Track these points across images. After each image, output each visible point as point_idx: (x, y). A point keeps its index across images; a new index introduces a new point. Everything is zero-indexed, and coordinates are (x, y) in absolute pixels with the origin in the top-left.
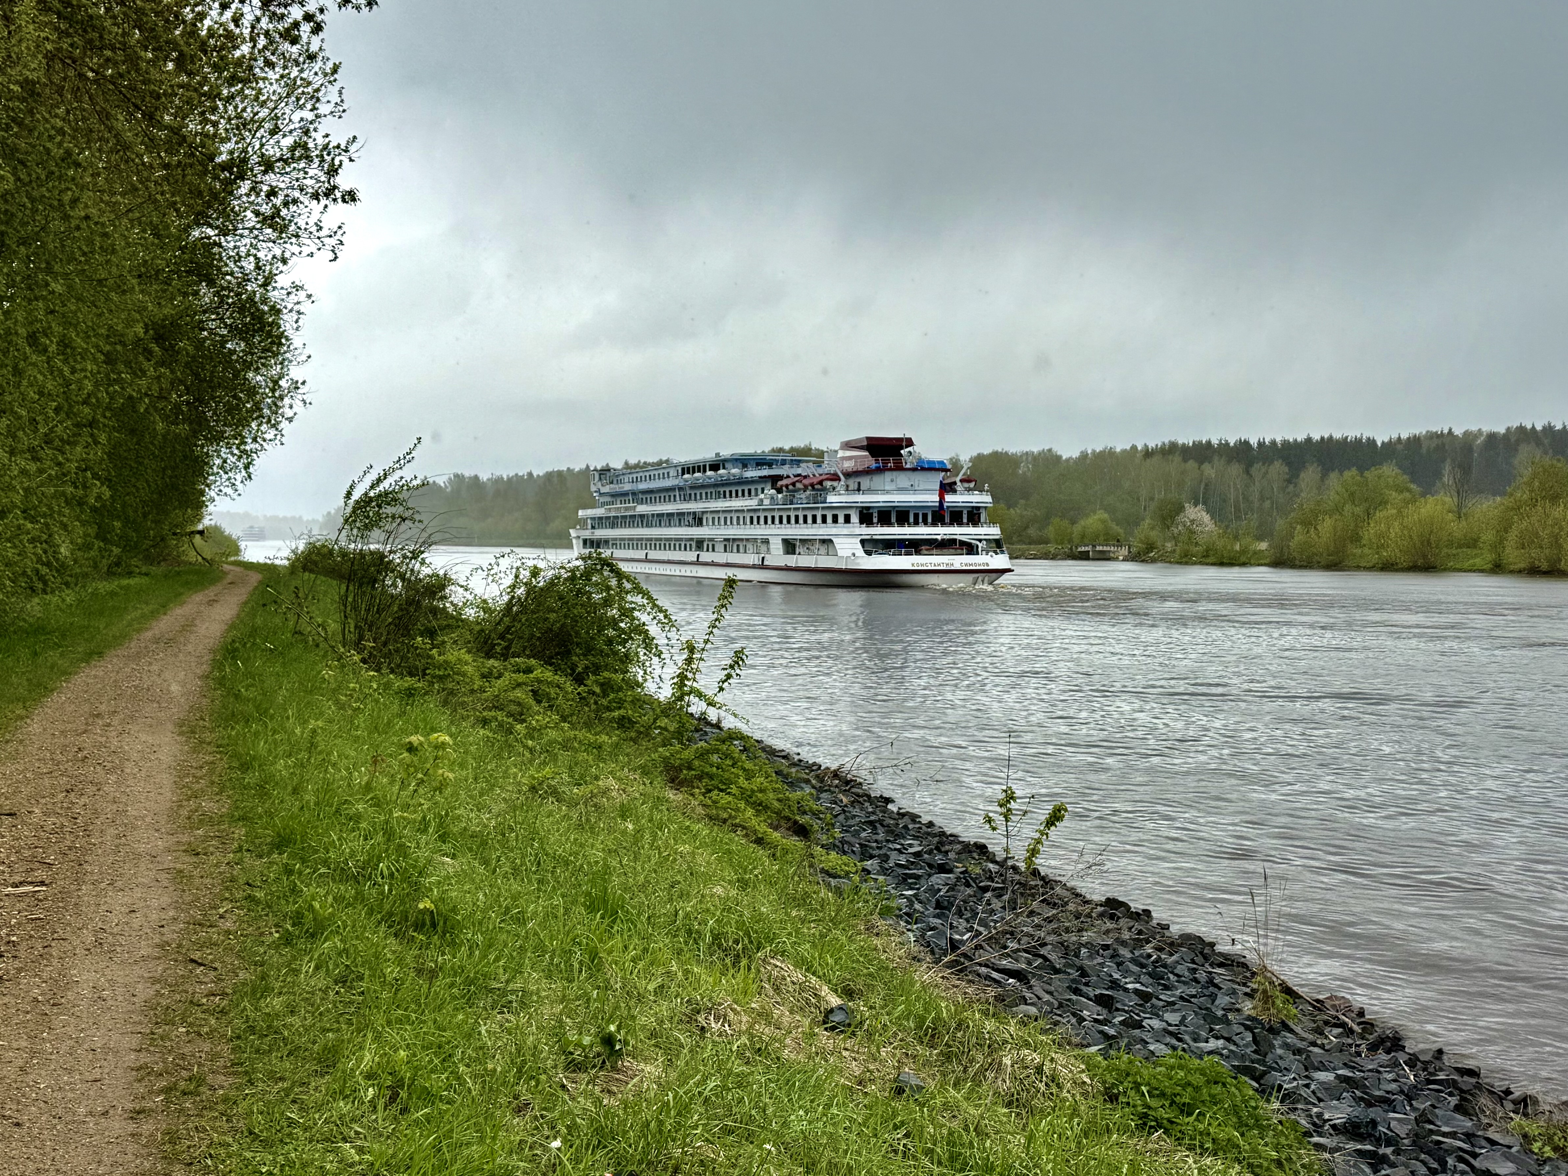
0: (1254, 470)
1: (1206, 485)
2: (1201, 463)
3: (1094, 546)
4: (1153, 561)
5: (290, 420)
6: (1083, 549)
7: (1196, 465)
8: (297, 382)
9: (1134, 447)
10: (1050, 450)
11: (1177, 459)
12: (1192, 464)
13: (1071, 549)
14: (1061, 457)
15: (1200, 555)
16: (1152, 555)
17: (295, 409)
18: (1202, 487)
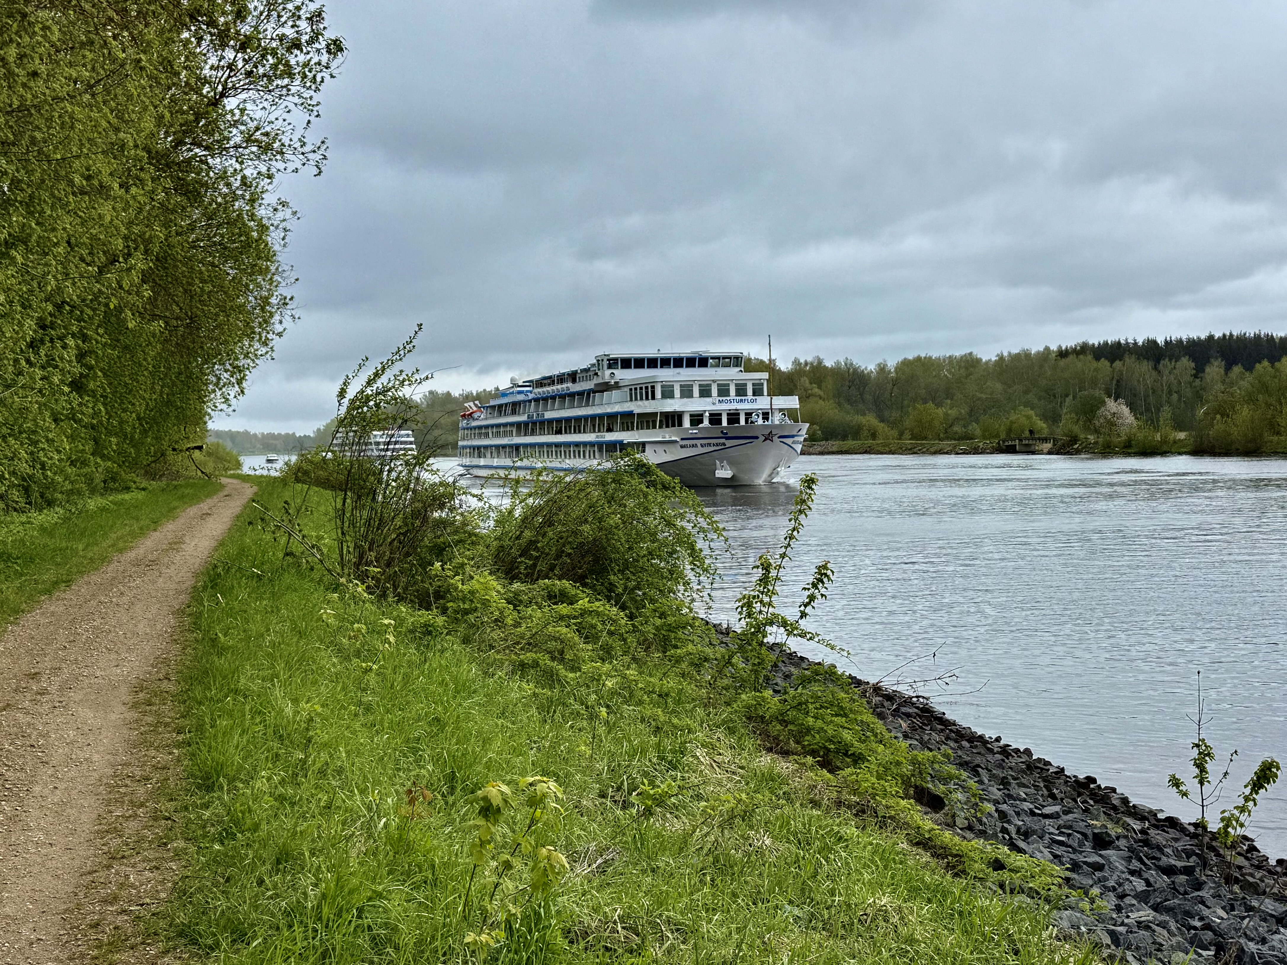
0: (1161, 367)
1: (1118, 381)
2: (1112, 362)
3: (1020, 440)
4: (1078, 452)
5: (280, 335)
6: (1010, 443)
7: (1107, 363)
8: (285, 298)
9: (1047, 349)
10: (971, 354)
11: (1090, 357)
12: (1104, 363)
13: (999, 443)
14: (981, 360)
15: (1122, 445)
16: (1076, 446)
17: (285, 324)
18: (1114, 382)
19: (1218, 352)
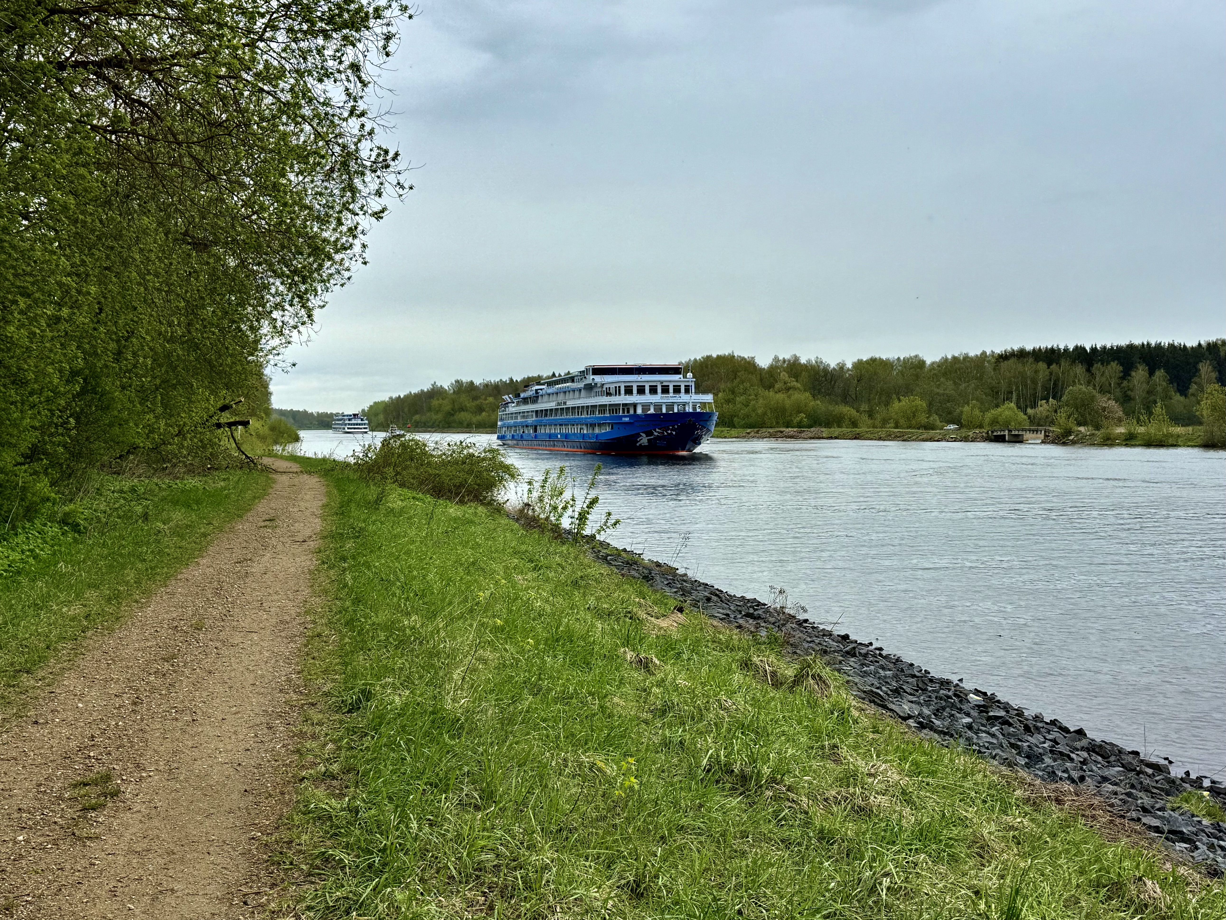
3: (1010, 431)
5: (378, 215)
6: (999, 433)
7: (1045, 366)
8: (386, 152)
11: (1031, 361)
13: (987, 433)
16: (1071, 438)
17: (384, 201)
19: (1140, 358)
